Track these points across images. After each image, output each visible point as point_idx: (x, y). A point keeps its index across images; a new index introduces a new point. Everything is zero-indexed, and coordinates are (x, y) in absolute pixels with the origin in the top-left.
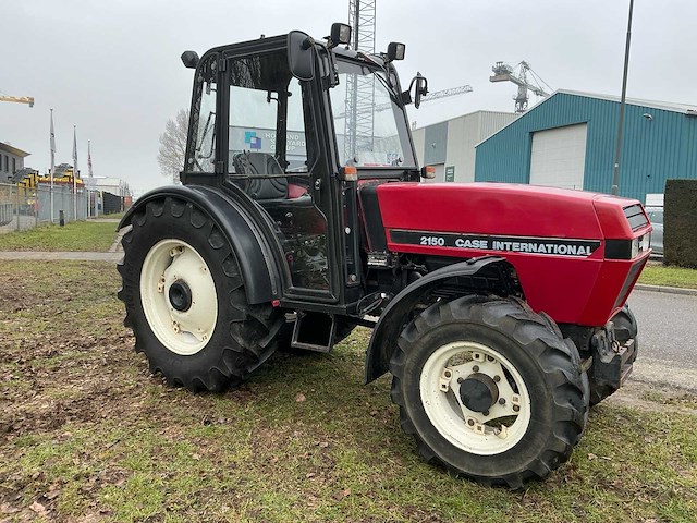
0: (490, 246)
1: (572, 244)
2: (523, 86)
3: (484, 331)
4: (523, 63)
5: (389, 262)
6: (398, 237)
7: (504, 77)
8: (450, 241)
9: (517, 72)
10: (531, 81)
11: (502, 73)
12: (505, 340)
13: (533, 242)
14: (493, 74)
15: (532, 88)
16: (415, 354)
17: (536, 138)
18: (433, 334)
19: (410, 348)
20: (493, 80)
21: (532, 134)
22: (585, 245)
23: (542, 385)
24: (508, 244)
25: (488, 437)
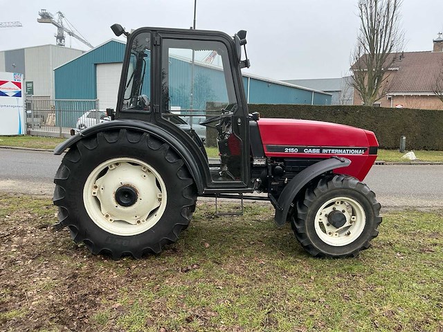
0: (321, 151)
1: (357, 149)
2: (60, 28)
3: (349, 191)
4: (60, 13)
5: (267, 162)
6: (271, 149)
7: (47, 20)
8: (301, 150)
9: (56, 18)
10: (65, 25)
11: (45, 18)
12: (357, 193)
13: (340, 149)
14: (40, 17)
15: (66, 30)
16: (314, 206)
17: (99, 68)
18: (323, 196)
19: (311, 204)
20: (40, 21)
21: (96, 65)
22: (362, 149)
23: (371, 210)
24: (330, 150)
25: (340, 238)
